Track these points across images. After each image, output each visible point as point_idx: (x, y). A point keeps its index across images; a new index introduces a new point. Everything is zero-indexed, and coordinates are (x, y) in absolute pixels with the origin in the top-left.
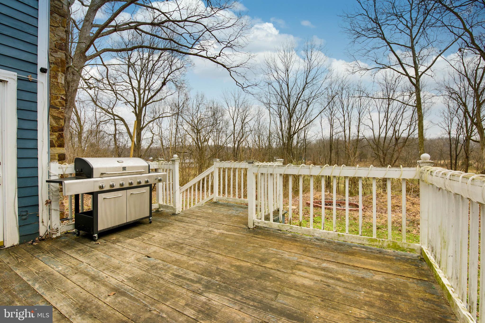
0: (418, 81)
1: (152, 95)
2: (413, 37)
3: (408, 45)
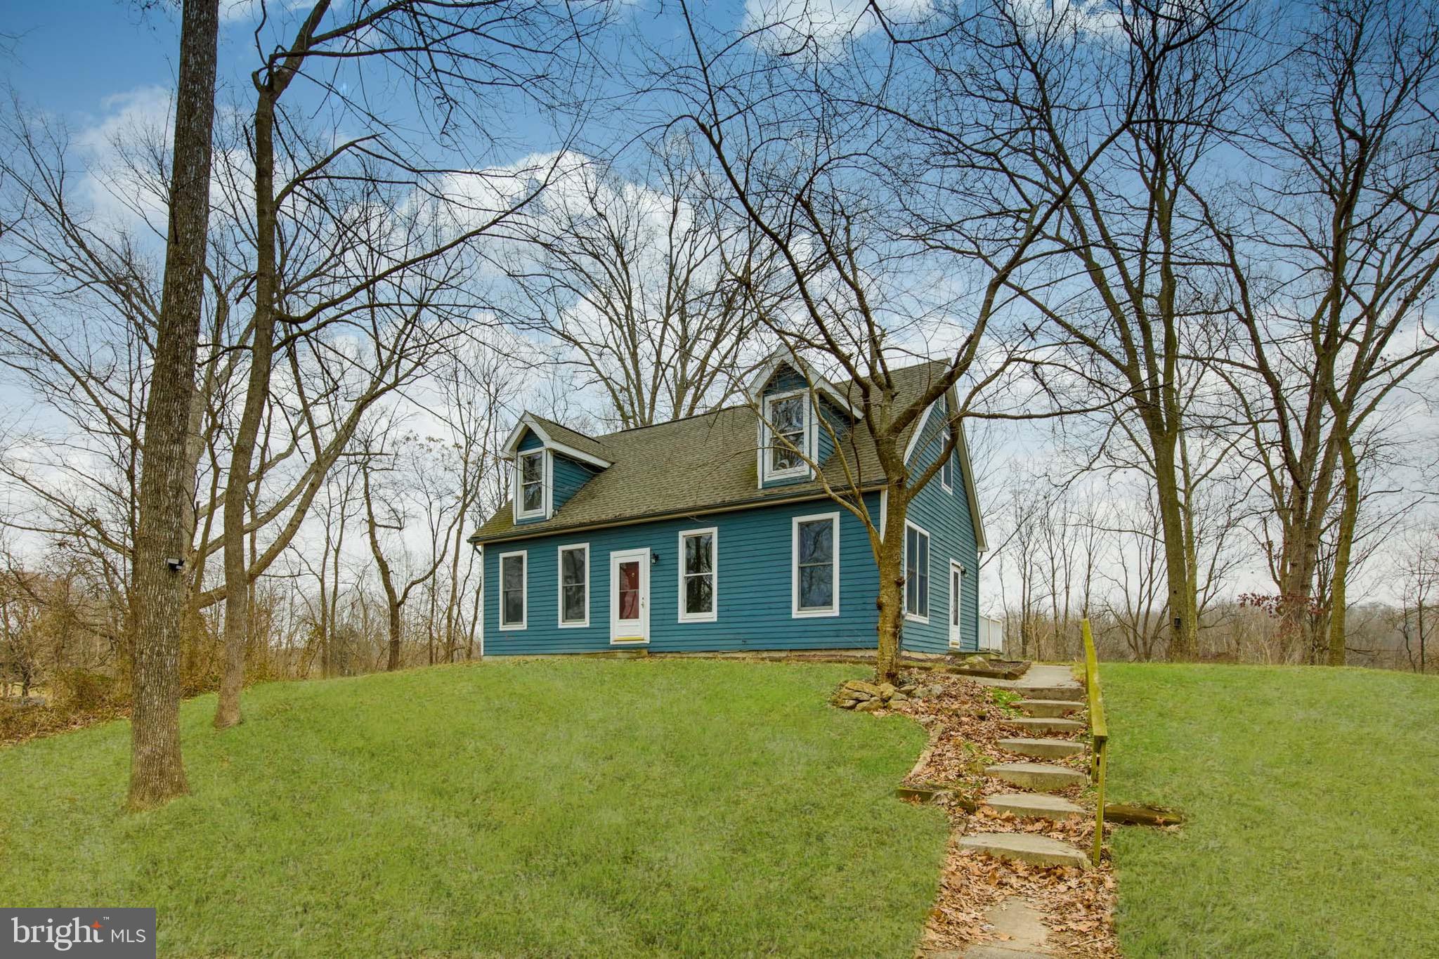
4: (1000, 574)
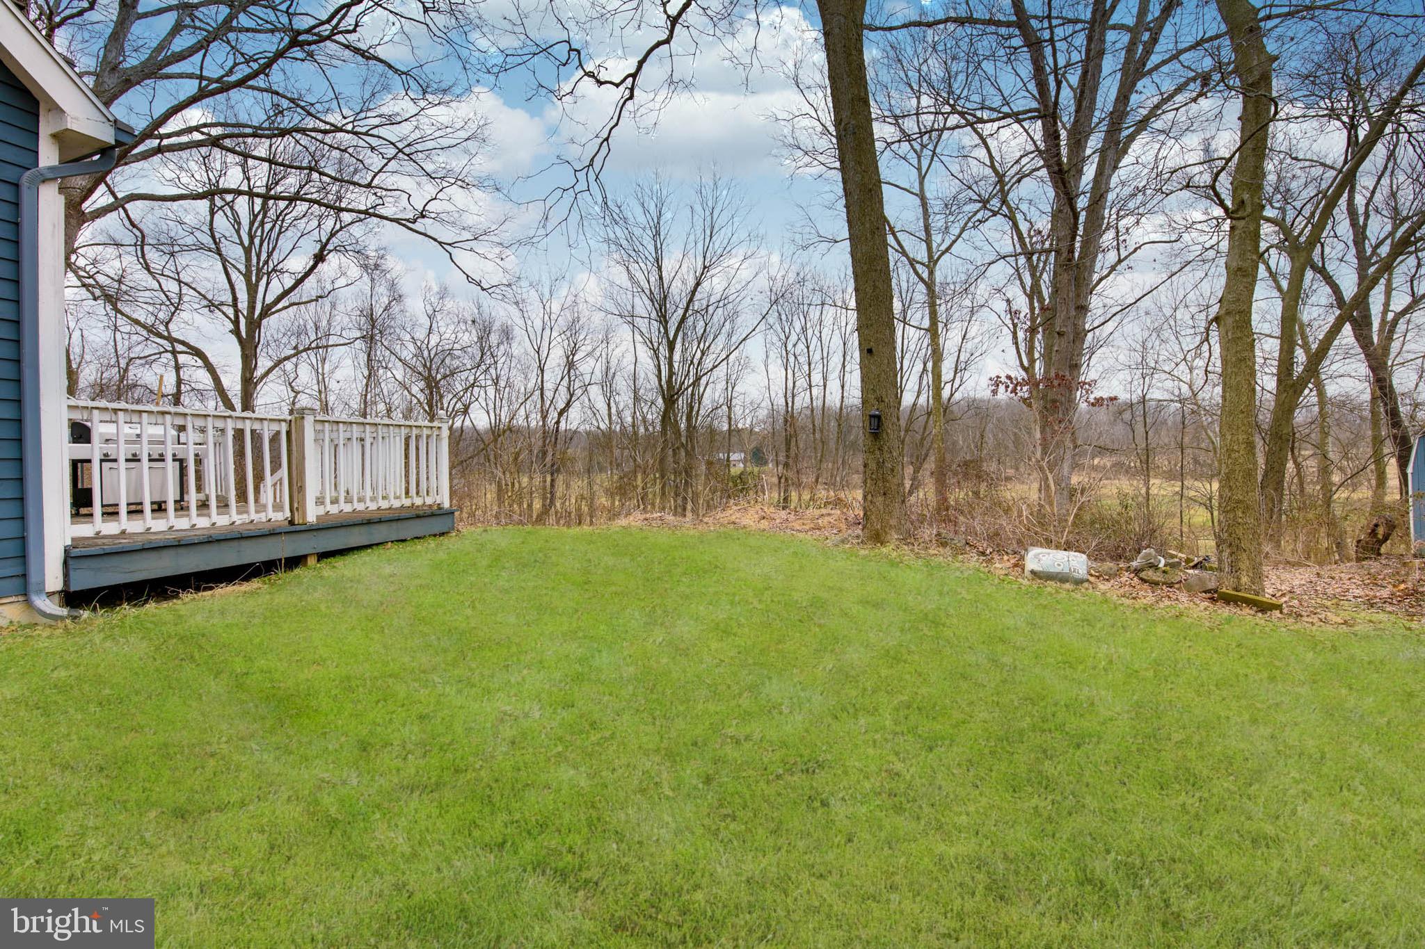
0: (931, 273)
1: (283, 290)
2: (923, 172)
3: (914, 190)
4: (766, 366)
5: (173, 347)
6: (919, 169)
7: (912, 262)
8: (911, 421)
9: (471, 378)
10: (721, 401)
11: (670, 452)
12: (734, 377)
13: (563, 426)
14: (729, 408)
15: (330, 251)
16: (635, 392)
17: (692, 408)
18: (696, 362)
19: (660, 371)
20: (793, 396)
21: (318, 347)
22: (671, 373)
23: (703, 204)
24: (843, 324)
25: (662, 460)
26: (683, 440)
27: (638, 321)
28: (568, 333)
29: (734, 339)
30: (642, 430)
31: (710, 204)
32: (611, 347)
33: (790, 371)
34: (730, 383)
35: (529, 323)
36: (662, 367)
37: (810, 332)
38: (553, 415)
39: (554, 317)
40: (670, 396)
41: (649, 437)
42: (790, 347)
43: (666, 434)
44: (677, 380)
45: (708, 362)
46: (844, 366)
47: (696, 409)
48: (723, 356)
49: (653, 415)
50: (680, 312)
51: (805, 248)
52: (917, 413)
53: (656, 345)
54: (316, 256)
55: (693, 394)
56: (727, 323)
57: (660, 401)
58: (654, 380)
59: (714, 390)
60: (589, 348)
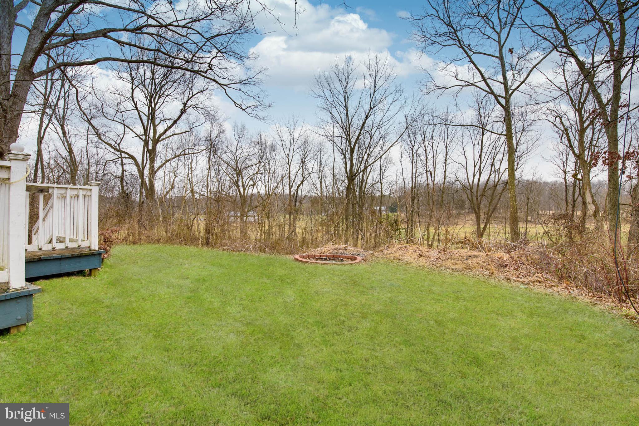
0: (508, 101)
1: (169, 126)
2: (502, 44)
3: (496, 55)
5: (121, 155)
6: (499, 42)
7: (496, 96)
8: (484, 191)
9: (256, 170)
10: (377, 180)
11: (351, 206)
12: (384, 168)
13: (300, 193)
14: (381, 184)
15: (189, 107)
16: (334, 175)
17: (362, 183)
18: (364, 160)
19: (346, 165)
20: (416, 178)
21: (185, 154)
22: (352, 165)
23: (371, 75)
24: (446, 137)
25: (347, 210)
26: (358, 200)
27: (336, 140)
28: (302, 148)
29: (384, 148)
30: (337, 195)
31: (374, 74)
32: (323, 153)
33: (414, 165)
34: (382, 171)
35: (284, 143)
36: (348, 162)
37: (427, 143)
38: (295, 187)
39: (295, 140)
40: (351, 178)
41: (340, 198)
42: (414, 151)
43: (349, 197)
44: (355, 169)
45: (371, 160)
46: (446, 161)
47: (364, 183)
48: (379, 156)
49: (343, 187)
50: (357, 134)
51: (428, 93)
52: (488, 187)
53: (344, 152)
54: (182, 110)
55: (363, 177)
56: (381, 140)
57: (346, 181)
58: (343, 169)
59: (374, 174)
60: (312, 155)
